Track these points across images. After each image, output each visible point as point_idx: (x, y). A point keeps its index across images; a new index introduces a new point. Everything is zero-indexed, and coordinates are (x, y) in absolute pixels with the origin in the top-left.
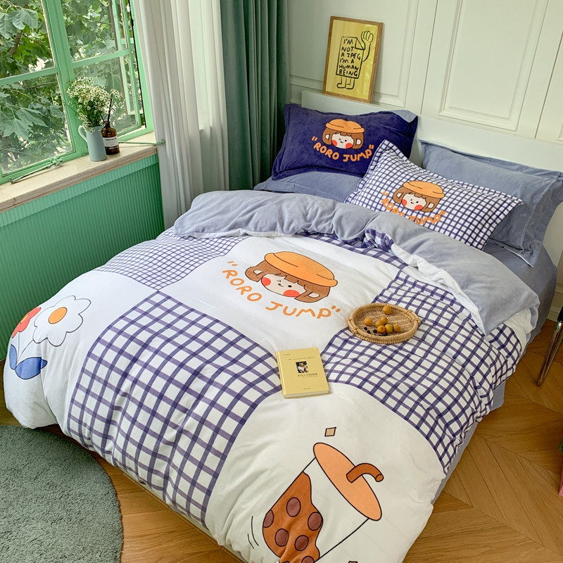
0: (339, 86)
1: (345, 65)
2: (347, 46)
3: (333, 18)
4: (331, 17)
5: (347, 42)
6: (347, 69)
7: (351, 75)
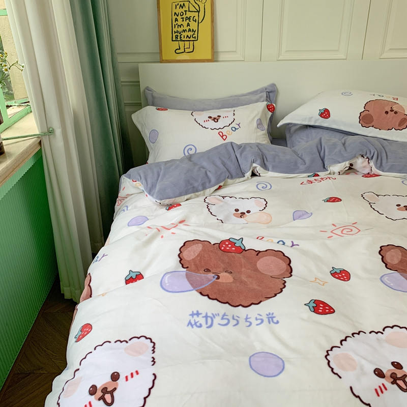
0: (177, 51)
1: (180, 29)
2: (179, 11)
5: (178, 7)
7: (189, 38)
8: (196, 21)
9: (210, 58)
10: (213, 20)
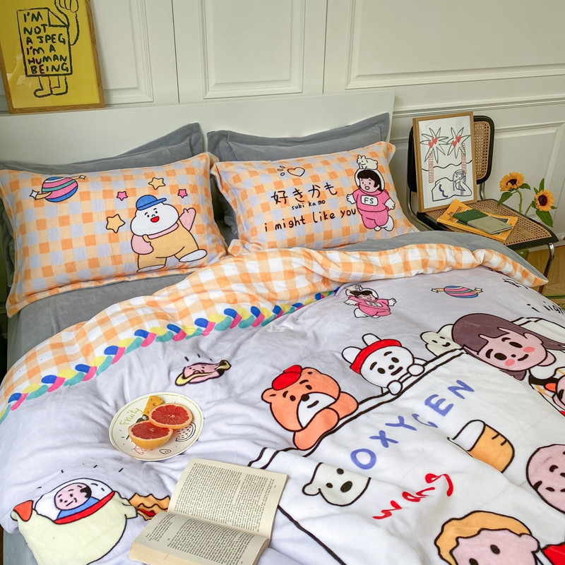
0: (38, 93)
2: (31, 24)
5: (29, 18)
6: (45, 64)
7: (57, 71)
8: (64, 42)
9: (98, 101)
10: (94, 41)
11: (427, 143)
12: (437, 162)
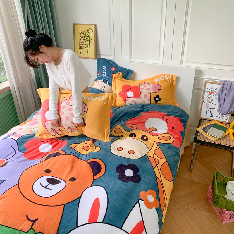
0: (81, 53)
3: (74, 24)
4: (73, 24)
7: (86, 48)
11: (209, 92)
12: (212, 101)
